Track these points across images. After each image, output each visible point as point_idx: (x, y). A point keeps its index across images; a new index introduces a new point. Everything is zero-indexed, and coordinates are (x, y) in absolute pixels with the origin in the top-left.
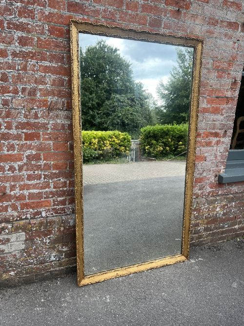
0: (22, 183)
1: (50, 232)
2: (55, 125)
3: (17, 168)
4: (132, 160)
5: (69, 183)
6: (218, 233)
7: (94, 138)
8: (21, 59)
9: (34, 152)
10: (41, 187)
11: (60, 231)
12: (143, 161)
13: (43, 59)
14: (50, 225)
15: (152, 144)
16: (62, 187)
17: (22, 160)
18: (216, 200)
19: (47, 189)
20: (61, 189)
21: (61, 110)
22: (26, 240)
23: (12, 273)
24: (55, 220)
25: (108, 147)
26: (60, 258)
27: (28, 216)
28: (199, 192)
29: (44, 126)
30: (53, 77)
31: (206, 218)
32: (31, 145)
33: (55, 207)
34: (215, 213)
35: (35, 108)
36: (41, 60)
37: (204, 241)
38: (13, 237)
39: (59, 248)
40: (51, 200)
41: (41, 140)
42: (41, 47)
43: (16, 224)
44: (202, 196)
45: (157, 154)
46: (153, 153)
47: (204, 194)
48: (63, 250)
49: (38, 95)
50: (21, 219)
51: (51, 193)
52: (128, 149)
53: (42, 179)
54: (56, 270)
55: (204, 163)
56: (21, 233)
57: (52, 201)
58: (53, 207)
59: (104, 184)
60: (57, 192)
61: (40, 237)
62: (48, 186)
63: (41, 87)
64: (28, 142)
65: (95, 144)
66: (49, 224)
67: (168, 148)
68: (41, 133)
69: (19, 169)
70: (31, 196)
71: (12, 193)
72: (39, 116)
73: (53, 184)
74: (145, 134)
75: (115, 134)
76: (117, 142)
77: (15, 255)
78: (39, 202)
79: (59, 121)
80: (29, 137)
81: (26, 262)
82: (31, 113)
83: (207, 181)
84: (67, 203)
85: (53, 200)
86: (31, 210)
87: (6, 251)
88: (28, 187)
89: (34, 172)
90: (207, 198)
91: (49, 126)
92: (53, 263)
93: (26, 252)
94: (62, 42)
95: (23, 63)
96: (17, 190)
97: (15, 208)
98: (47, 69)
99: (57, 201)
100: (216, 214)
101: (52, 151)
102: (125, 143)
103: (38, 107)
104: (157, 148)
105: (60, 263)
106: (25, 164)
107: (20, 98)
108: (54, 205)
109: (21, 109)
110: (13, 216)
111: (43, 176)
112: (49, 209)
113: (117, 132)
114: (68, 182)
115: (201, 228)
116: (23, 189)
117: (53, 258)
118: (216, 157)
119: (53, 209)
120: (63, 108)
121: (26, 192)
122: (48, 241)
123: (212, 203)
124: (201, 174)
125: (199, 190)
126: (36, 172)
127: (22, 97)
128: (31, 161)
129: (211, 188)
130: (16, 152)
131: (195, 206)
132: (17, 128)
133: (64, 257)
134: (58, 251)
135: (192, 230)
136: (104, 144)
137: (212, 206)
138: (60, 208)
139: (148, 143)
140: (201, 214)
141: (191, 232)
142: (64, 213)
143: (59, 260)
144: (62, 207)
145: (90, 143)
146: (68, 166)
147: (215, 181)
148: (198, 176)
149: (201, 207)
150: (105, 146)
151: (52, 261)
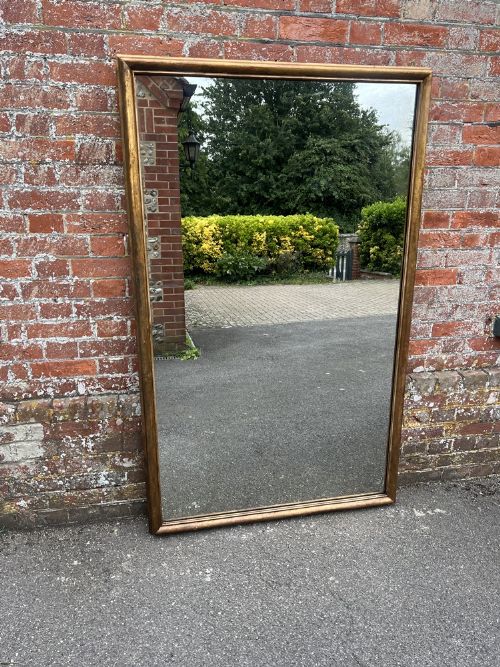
0: (32, 322)
1: (93, 428)
2: (94, 199)
3: (19, 290)
4: (339, 275)
5: (132, 326)
6: (493, 455)
7: (260, 231)
8: (11, 52)
9: (52, 258)
10: (72, 332)
11: (116, 425)
12: (364, 279)
13: (58, 48)
14: (93, 412)
15: (385, 242)
16: (118, 334)
17: (29, 274)
18: (486, 378)
19: (85, 337)
20: (115, 338)
21: (105, 164)
22: (45, 440)
23: (22, 503)
24: (104, 402)
25: (287, 250)
26: (118, 481)
27: (50, 391)
28: (444, 357)
29: (70, 201)
30: (83, 89)
31: (460, 418)
32: (45, 241)
33: (105, 375)
34: (484, 407)
35: (47, 160)
36: (54, 52)
37: (457, 470)
38: (19, 431)
39: (115, 461)
40: (96, 359)
41: (66, 230)
42: (51, 21)
43: (23, 405)
44: (453, 366)
46: (386, 262)
47: (456, 362)
48: (125, 465)
49: (53, 131)
50: (36, 397)
51: (95, 345)
52: (330, 253)
53: (74, 315)
54: (111, 505)
55: (456, 290)
56: (34, 425)
57: (97, 361)
58: (100, 376)
59: (267, 327)
60: (107, 342)
61: (73, 436)
62: (86, 330)
63: (56, 112)
64: (38, 235)
65: (259, 243)
66: (90, 411)
68: (64, 215)
69: (23, 294)
70: (53, 350)
71: (14, 342)
72: (57, 177)
73: (96, 326)
74: (372, 222)
75: (304, 220)
76: (308, 238)
77: (25, 468)
78: (71, 364)
79: (101, 189)
80: (39, 225)
81: (49, 484)
82: (40, 173)
83: (465, 333)
84: (130, 368)
85: (100, 361)
86: (55, 379)
87: (8, 458)
88: (44, 331)
89: (55, 301)
90: (464, 373)
91: (80, 201)
92: (104, 490)
93: (47, 465)
94: (97, 8)
95: (13, 60)
96: (23, 337)
97: (21, 373)
98: (67, 72)
99: (108, 363)
100: (487, 411)
101: (91, 255)
102: (324, 241)
103: (54, 159)
104: (396, 251)
105: (118, 492)
106: (36, 283)
107: (13, 140)
108: (101, 372)
109: (18, 163)
110: (18, 389)
111: (75, 310)
112: (91, 379)
113: (309, 217)
114: (129, 323)
115: (448, 439)
116: (35, 336)
117: (103, 481)
118: (489, 275)
119: (100, 380)
120: (108, 160)
121: (42, 342)
122: (91, 445)
123: (475, 383)
124: (449, 315)
125: (443, 352)
126: (60, 300)
127: (17, 137)
128: (48, 275)
129: (476, 348)
130: (14, 255)
131: (430, 390)
132: (12, 204)
133: (126, 479)
134: (114, 466)
135: (424, 444)
136: (279, 243)
137: (475, 392)
138: (116, 378)
139: (375, 240)
140: (447, 408)
141: (421, 448)
142: (125, 388)
143: (116, 486)
144: (120, 375)
145: (250, 242)
146: (127, 289)
147: (485, 332)
148: (442, 319)
149: (445, 393)
150: (281, 247)
151: (102, 487)
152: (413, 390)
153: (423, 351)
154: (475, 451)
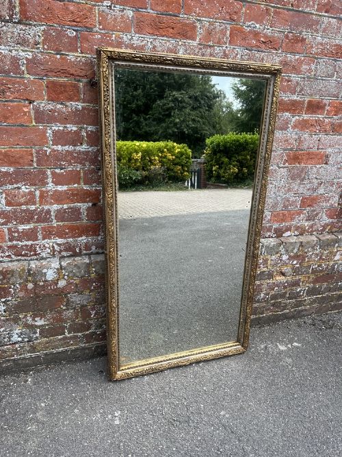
1: (5, 292)
4: (193, 186)
5: (42, 196)
6: (331, 298)
7: (137, 152)
11: (27, 290)
12: (209, 188)
15: (222, 163)
16: (26, 203)
18: (336, 241)
20: (24, 207)
21: (7, 21)
24: (15, 268)
25: (156, 167)
28: (306, 224)
31: (314, 271)
33: (15, 242)
34: (332, 263)
37: (306, 310)
39: (27, 320)
40: (5, 228)
44: (312, 231)
45: (229, 179)
46: (223, 177)
47: (314, 228)
48: (36, 323)
51: (3, 214)
52: (186, 169)
54: (24, 359)
55: (323, 169)
57: (6, 230)
58: (10, 244)
60: (15, 211)
65: (137, 160)
67: (245, 170)
73: (4, 195)
74: (213, 148)
75: (167, 145)
76: (171, 158)
83: (324, 204)
84: (40, 237)
85: (9, 229)
90: (320, 236)
99: (17, 231)
100: (334, 265)
102: (180, 160)
104: (230, 169)
108: (11, 240)
113: (170, 144)
114: (38, 193)
115: (302, 289)
117: (16, 338)
119: (10, 247)
120: (11, 16)
122: (3, 308)
123: (328, 245)
124: (315, 190)
125: (307, 220)
129: (330, 217)
131: (295, 251)
133: (38, 335)
134: (26, 326)
135: (286, 293)
136: (150, 161)
137: (327, 251)
138: (26, 245)
139: (216, 162)
140: (306, 265)
141: (283, 296)
142: (36, 255)
143: (28, 342)
144: (30, 243)
145: (130, 160)
146: (35, 159)
147: (339, 204)
148: (309, 193)
149: (306, 253)
150: (152, 164)
151: (15, 343)
152: (283, 251)
153: (292, 219)
154: (320, 296)
